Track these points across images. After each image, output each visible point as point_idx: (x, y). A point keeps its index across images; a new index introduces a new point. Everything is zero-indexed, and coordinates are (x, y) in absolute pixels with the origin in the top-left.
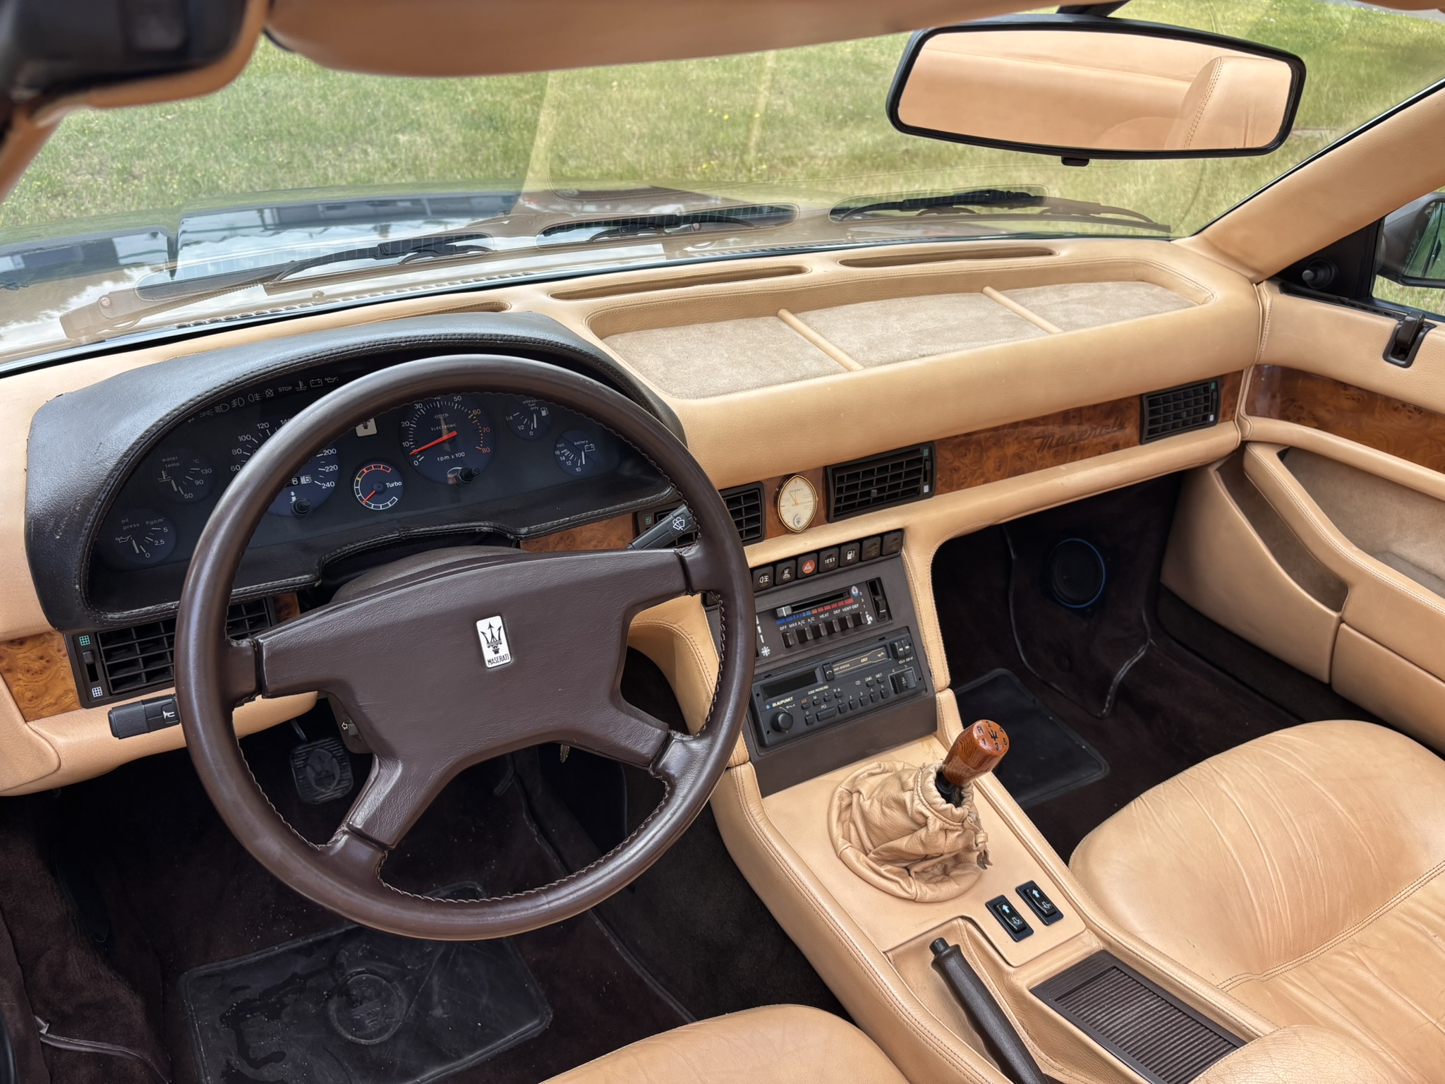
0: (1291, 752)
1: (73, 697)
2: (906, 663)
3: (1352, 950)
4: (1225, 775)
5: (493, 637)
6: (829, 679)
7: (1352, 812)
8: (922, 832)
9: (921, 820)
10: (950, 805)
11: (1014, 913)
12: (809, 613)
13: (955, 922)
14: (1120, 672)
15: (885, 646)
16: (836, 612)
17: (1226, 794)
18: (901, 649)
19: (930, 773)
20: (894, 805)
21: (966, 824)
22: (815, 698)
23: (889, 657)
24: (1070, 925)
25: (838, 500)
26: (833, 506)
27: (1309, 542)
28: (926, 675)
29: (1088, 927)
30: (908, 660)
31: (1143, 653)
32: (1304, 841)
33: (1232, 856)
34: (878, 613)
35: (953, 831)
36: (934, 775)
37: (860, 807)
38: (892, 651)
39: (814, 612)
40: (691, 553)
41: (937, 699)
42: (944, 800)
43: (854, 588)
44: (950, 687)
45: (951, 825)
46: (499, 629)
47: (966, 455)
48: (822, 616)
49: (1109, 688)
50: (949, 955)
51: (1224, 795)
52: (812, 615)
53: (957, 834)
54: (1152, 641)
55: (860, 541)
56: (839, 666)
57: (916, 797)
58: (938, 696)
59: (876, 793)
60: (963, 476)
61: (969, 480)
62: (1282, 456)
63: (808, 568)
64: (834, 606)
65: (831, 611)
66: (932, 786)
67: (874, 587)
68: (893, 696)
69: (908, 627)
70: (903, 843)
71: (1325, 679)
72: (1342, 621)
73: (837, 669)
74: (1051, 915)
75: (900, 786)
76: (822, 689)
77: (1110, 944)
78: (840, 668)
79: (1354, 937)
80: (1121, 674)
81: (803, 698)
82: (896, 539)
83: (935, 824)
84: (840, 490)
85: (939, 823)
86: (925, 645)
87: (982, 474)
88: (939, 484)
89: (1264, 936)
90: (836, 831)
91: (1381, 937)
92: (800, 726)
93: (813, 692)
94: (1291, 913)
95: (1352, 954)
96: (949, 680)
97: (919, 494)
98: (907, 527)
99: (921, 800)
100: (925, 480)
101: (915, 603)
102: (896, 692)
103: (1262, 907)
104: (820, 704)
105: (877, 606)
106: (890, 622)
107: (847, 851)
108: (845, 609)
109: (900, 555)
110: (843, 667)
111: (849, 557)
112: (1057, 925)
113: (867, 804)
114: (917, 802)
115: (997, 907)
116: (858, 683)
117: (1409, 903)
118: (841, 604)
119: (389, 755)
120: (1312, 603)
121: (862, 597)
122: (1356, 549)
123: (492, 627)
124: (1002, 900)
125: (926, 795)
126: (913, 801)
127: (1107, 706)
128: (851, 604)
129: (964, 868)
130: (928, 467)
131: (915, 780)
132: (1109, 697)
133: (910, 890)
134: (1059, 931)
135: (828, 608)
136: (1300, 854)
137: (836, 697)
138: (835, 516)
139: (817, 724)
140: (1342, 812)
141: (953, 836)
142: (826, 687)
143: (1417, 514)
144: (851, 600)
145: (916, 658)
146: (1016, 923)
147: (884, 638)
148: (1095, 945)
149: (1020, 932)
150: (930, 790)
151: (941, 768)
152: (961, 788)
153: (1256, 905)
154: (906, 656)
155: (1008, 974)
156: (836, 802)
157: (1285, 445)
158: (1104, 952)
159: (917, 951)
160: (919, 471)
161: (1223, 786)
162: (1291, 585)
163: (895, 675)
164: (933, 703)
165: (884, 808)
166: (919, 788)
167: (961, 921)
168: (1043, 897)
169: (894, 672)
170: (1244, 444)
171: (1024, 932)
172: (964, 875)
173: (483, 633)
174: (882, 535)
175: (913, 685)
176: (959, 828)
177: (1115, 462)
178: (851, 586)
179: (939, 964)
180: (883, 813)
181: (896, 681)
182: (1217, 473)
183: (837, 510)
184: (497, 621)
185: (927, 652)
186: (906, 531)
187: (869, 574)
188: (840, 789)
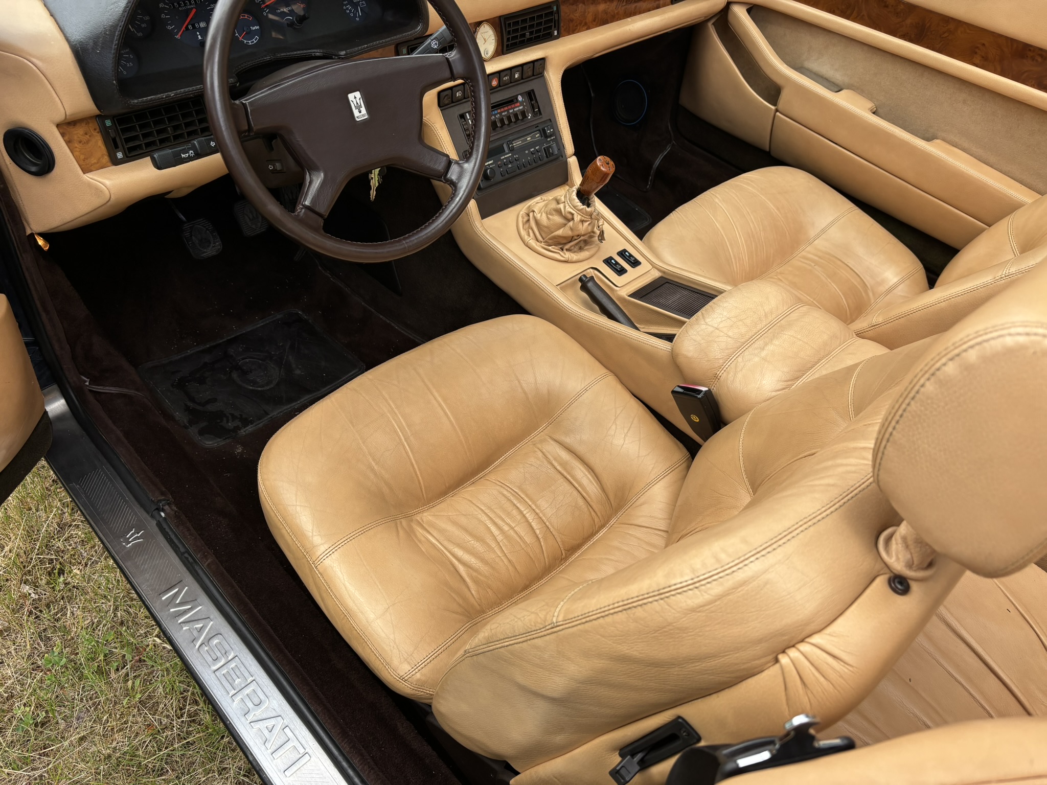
0: (749, 182)
1: (106, 159)
2: (551, 140)
3: (776, 276)
4: (717, 195)
5: (357, 103)
6: (512, 150)
7: (778, 209)
8: (571, 224)
9: (570, 216)
10: (585, 207)
11: (617, 263)
12: (496, 112)
13: (588, 271)
14: (656, 162)
15: (539, 130)
16: (511, 111)
17: (718, 204)
18: (549, 131)
19: (574, 191)
20: (554, 213)
21: (593, 217)
22: (505, 161)
23: (542, 137)
24: (645, 266)
25: (508, 40)
26: (505, 44)
27: (761, 64)
28: (562, 148)
29: (654, 267)
30: (552, 138)
31: (669, 149)
32: (755, 223)
33: (721, 233)
34: (534, 111)
35: (586, 221)
36: (576, 191)
37: (535, 218)
38: (544, 133)
39: (499, 111)
40: (453, 55)
41: (568, 162)
42: (581, 204)
43: (519, 96)
44: (574, 155)
45: (585, 218)
46: (360, 99)
47: (576, 10)
48: (503, 114)
49: (651, 172)
50: (589, 281)
51: (717, 205)
52: (498, 113)
53: (588, 223)
54: (674, 142)
55: (522, 65)
56: (516, 143)
57: (567, 205)
58: (569, 159)
59: (543, 209)
60: (575, 25)
61: (578, 28)
62: (749, 11)
63: (495, 83)
64: (510, 107)
65: (508, 111)
66: (575, 197)
67: (531, 95)
68: (545, 160)
69: (550, 120)
70: (560, 232)
71: (767, 149)
72: (777, 111)
73: (515, 144)
74: (635, 263)
75: (556, 203)
76: (508, 156)
77: (664, 272)
78: (517, 144)
79: (777, 270)
80: (657, 163)
81: (498, 161)
82: (541, 64)
83: (577, 218)
84: (509, 32)
85: (579, 217)
86: (560, 130)
87: (586, 24)
88: (562, 30)
89: (735, 269)
90: (523, 233)
91: (790, 269)
92: (498, 178)
93: (503, 157)
94: (748, 259)
95: (776, 277)
96: (574, 150)
97: (551, 36)
98: (547, 57)
99: (569, 206)
100: (555, 27)
101: (554, 105)
102: (547, 157)
103: (734, 256)
104: (507, 164)
105: (533, 107)
106: (541, 116)
107: (530, 241)
108: (515, 110)
109: (543, 76)
110: (518, 143)
111: (516, 76)
112: (638, 268)
113: (538, 216)
114: (567, 207)
115: (608, 261)
116: (527, 152)
117: (804, 253)
118: (513, 106)
119: (313, 168)
120: (762, 102)
121: (524, 102)
122: (786, 66)
123: (355, 98)
124: (611, 258)
125: (572, 202)
126: (565, 207)
127: (649, 183)
128: (518, 106)
129: (591, 245)
130: (556, 18)
131: (565, 197)
132: (650, 178)
133: (565, 256)
134: (639, 270)
135: (506, 108)
136: (753, 230)
137: (516, 160)
138: (506, 50)
139: (507, 176)
140: (773, 209)
141: (586, 224)
142: (510, 155)
143: (818, 42)
144: (518, 104)
145: (556, 138)
146: (618, 267)
147: (538, 126)
148: (656, 274)
149: (621, 271)
150: (574, 199)
151: (579, 188)
152: (589, 200)
153: (732, 255)
154: (551, 136)
155: (616, 291)
156: (520, 219)
157: (752, 4)
158: (661, 277)
159: (573, 284)
160: (551, 21)
161: (717, 200)
162: (751, 92)
163: (547, 147)
164: (566, 164)
165: (549, 216)
166: (568, 200)
167: (591, 270)
168: (631, 255)
169: (545, 145)
170: (728, 4)
171: (623, 271)
172: (591, 248)
173: (352, 101)
174: (533, 62)
175: (556, 152)
176: (589, 219)
177: (658, 15)
178: (518, 95)
179: (584, 288)
180: (548, 218)
181: (547, 150)
182: (713, 26)
183: (507, 46)
184: (358, 94)
185: (561, 134)
186: (547, 59)
187: (527, 87)
188: (521, 213)
